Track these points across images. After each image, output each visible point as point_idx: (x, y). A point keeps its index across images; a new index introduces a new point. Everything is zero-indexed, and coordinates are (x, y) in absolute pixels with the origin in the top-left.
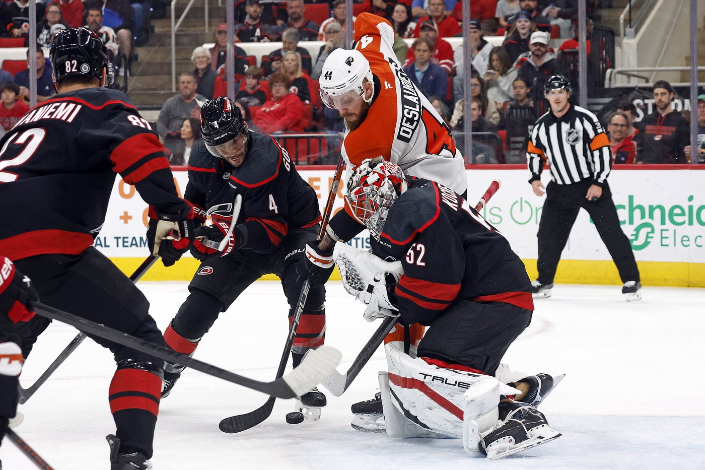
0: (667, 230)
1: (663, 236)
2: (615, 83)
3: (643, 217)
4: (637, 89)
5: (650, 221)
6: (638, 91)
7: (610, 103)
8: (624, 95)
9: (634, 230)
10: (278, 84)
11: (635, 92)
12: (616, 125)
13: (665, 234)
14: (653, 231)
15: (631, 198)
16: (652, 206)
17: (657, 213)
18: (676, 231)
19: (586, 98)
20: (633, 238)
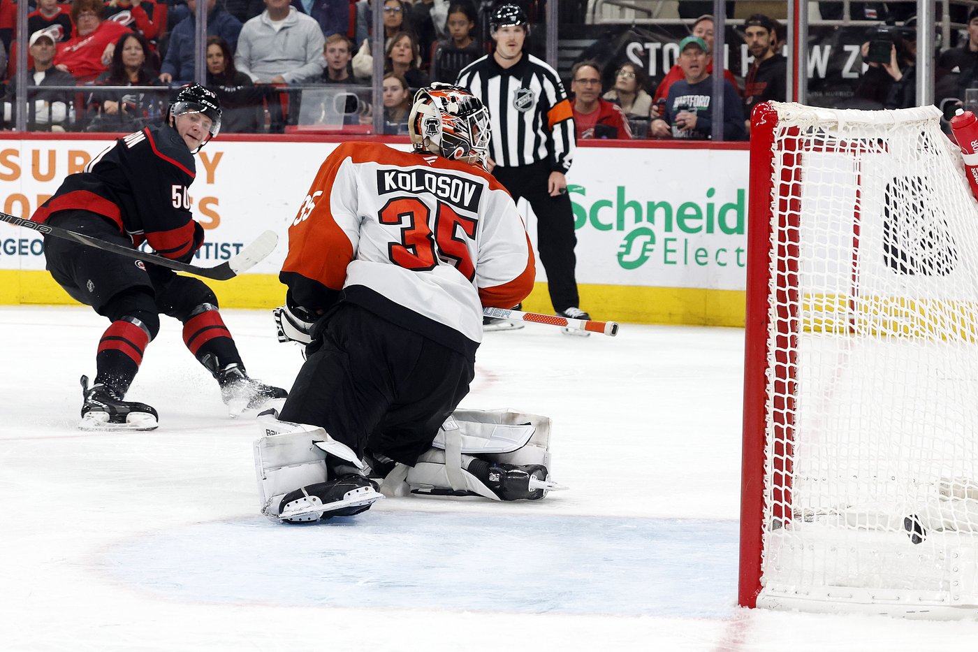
0: (675, 240)
1: (669, 248)
2: (601, 17)
3: (638, 218)
4: (634, 26)
5: (649, 225)
6: (634, 30)
7: (594, 46)
8: (614, 36)
9: (625, 239)
10: (86, 13)
11: (631, 31)
12: (584, 80)
13: (671, 245)
14: (653, 241)
15: (621, 191)
16: (653, 203)
17: (660, 213)
18: (688, 241)
19: (556, 39)
20: (623, 250)
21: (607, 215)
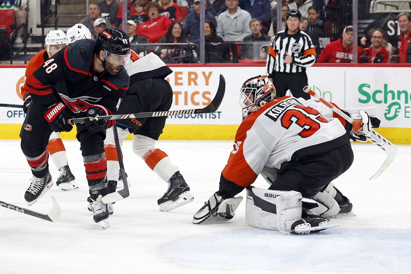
0: (409, 107)
1: (407, 111)
2: (376, 10)
3: (393, 98)
4: (390, 14)
5: (398, 101)
6: (391, 15)
7: (373, 22)
8: (382, 18)
9: (388, 107)
11: (389, 16)
12: (375, 37)
13: (407, 110)
14: (400, 108)
15: (386, 86)
16: (400, 91)
17: (403, 96)
19: (357, 19)
20: (387, 112)
21: (380, 97)
